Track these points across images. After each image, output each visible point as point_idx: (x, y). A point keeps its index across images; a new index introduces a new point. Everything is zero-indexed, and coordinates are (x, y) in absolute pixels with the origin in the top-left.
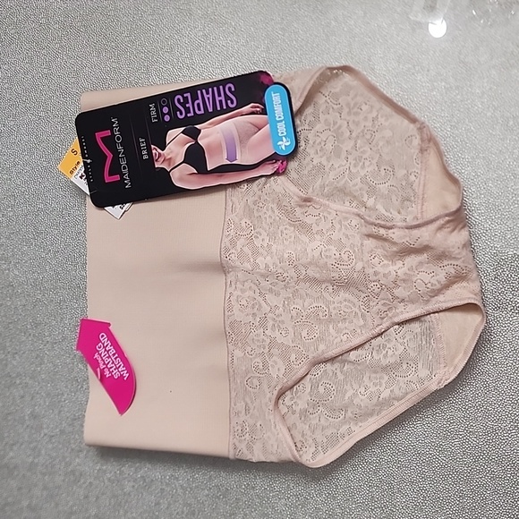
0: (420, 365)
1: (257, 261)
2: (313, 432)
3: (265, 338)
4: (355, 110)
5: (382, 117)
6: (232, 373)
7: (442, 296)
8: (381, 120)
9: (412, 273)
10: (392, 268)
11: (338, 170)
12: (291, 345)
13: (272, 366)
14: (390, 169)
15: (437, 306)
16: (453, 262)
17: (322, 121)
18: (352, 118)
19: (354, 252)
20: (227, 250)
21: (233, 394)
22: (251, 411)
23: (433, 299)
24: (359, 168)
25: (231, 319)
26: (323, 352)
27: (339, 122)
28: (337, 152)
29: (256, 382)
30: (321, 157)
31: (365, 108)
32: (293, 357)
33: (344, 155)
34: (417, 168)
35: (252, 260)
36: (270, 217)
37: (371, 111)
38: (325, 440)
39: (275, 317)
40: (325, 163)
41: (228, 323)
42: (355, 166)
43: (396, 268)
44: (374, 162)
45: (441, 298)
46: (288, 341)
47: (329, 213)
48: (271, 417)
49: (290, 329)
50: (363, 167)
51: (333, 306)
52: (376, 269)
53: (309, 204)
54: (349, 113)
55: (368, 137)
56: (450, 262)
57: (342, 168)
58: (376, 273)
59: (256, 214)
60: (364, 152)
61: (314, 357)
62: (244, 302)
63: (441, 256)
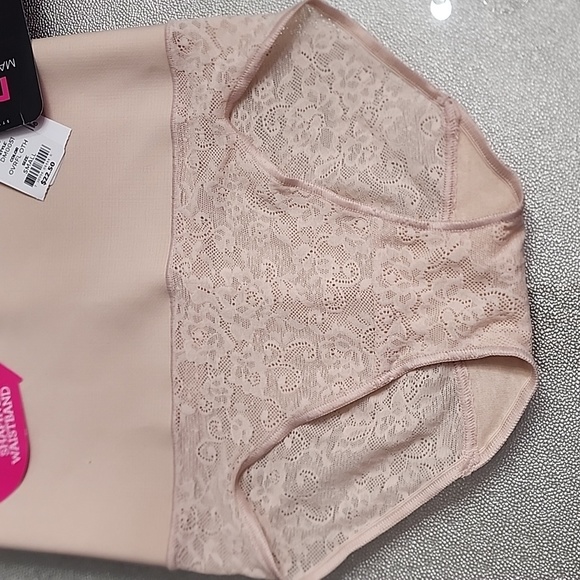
0: (439, 442)
1: (221, 274)
2: (289, 541)
3: (227, 388)
4: (352, 79)
5: (388, 90)
6: (177, 438)
7: (476, 339)
8: (388, 94)
9: (441, 300)
10: (413, 289)
11: (326, 164)
12: (264, 397)
13: (235, 428)
14: (400, 163)
15: (468, 352)
16: (499, 290)
17: (305, 95)
18: (346, 91)
19: (360, 264)
20: (178, 258)
21: (179, 468)
22: (203, 493)
23: (463, 341)
24: (356, 161)
25: (181, 358)
26: (306, 410)
27: (329, 96)
28: (326, 139)
29: (211, 451)
30: (303, 145)
31: (365, 76)
32: (264, 415)
33: (335, 143)
34: (441, 162)
35: (213, 272)
36: (237, 208)
37: (374, 82)
38: (306, 552)
39: (241, 356)
40: (308, 154)
41: (176, 364)
42: (351, 158)
43: (418, 289)
44: (378, 152)
45: (475, 341)
46: (258, 391)
47: (322, 205)
48: (232, 501)
49: (263, 376)
50: (362, 160)
51: (323, 342)
52: (391, 288)
53: (292, 189)
54: (343, 84)
55: (368, 117)
56: (494, 290)
57: (332, 161)
58: (389, 295)
59: (217, 205)
60: (363, 139)
61: (293, 416)
62: (198, 335)
63: (484, 278)
